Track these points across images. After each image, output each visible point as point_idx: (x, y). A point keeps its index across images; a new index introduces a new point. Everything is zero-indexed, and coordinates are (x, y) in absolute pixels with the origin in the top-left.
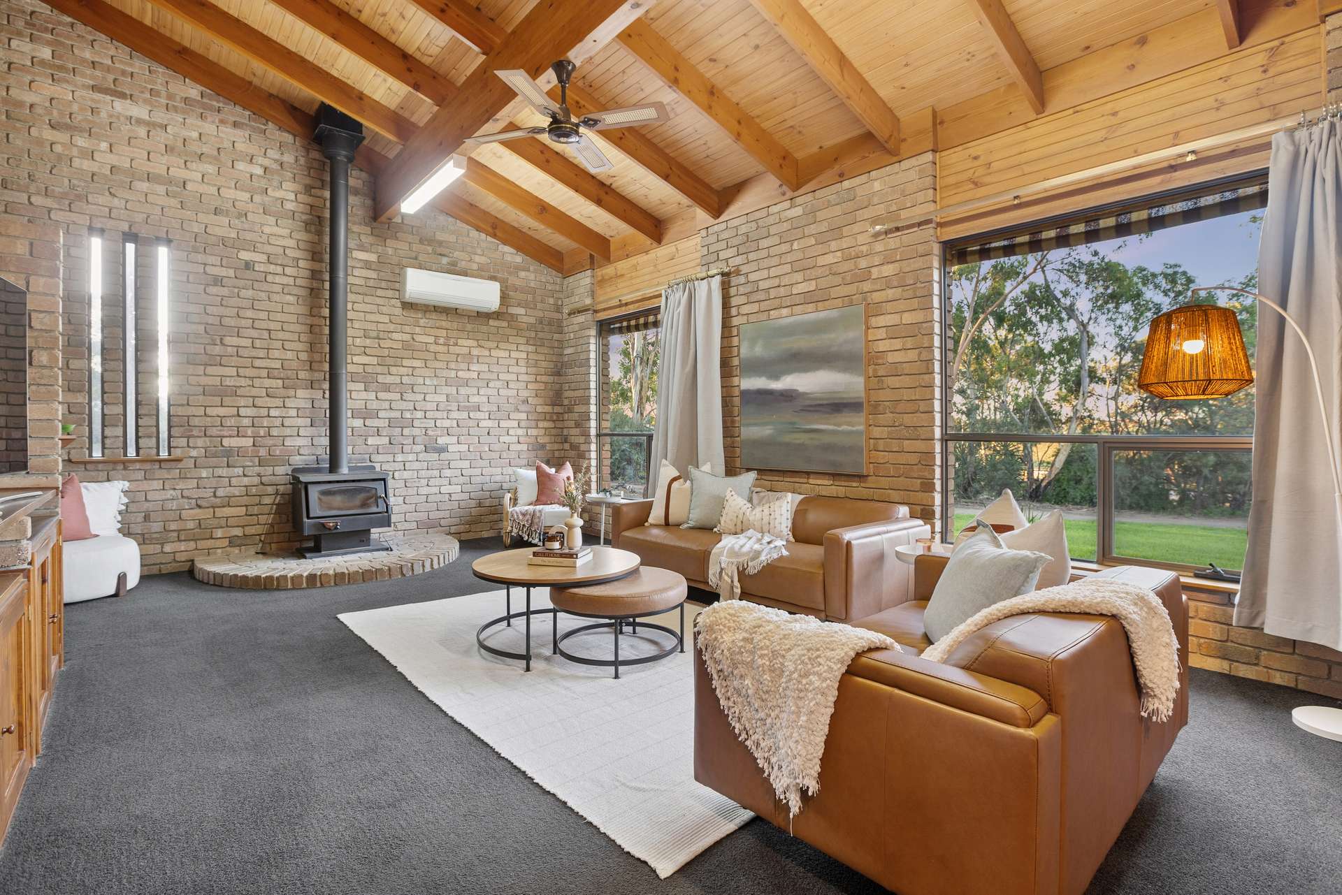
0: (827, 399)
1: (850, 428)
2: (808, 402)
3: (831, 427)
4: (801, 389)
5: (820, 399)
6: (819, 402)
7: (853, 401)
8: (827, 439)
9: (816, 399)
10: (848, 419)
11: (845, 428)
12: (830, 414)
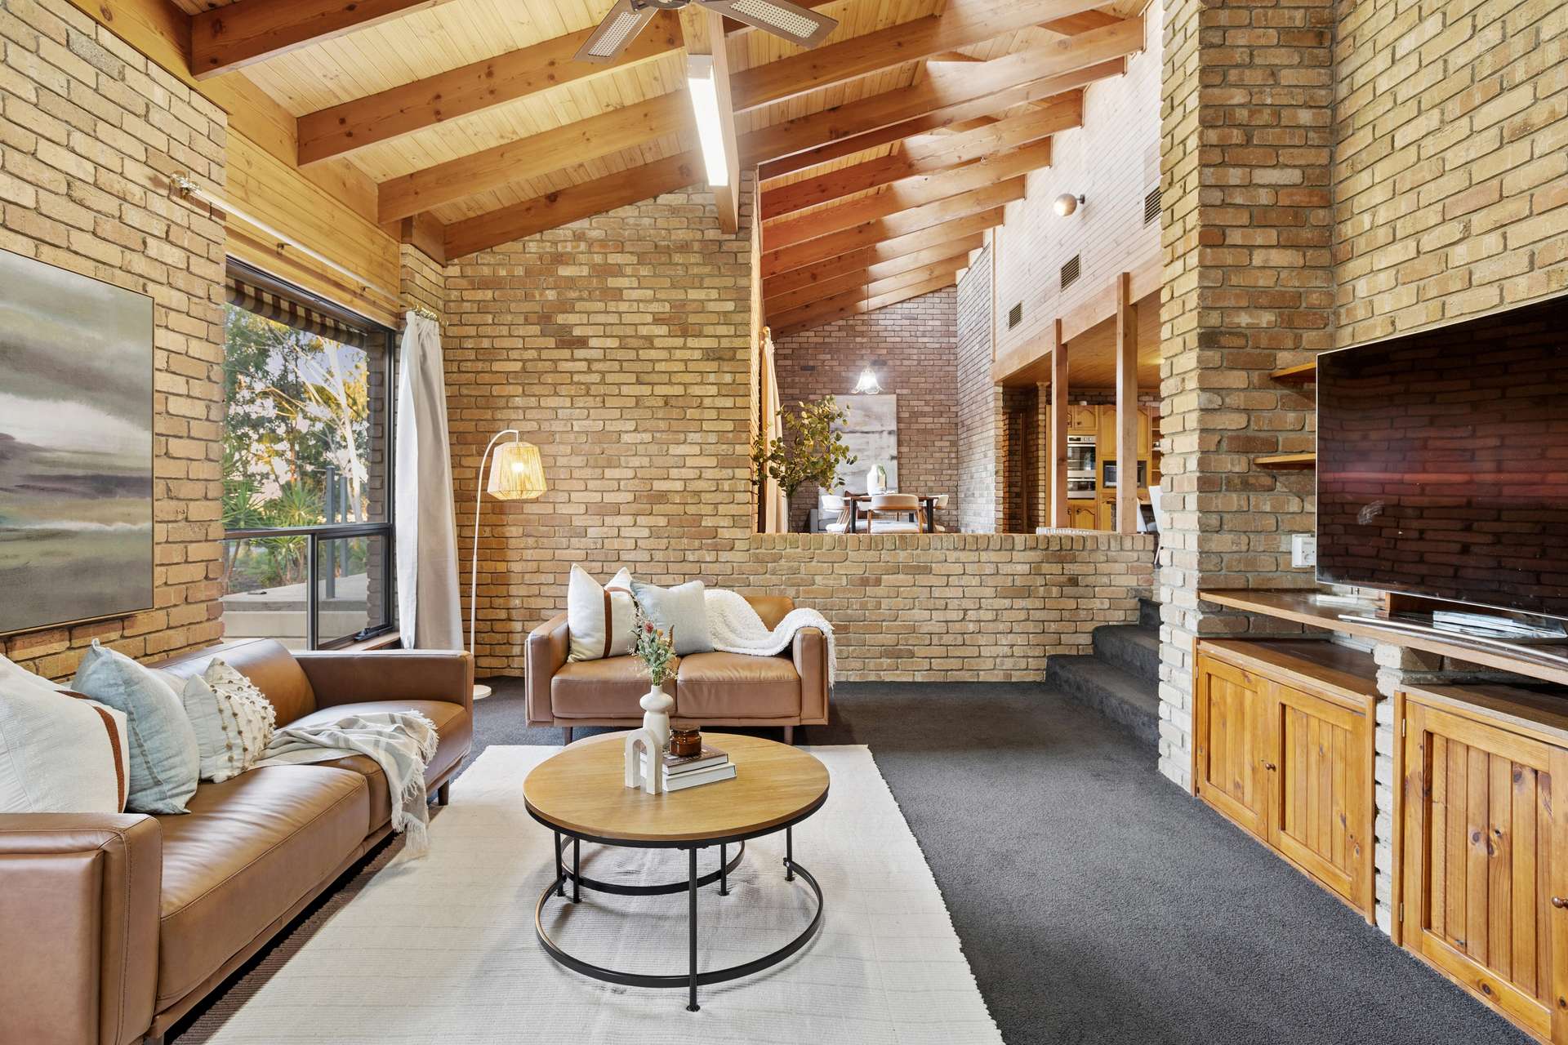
0: (86, 466)
1: (128, 526)
2: (38, 470)
3: (94, 526)
4: (21, 437)
5: (70, 465)
6: (64, 471)
7: (135, 475)
8: (82, 551)
9: (54, 463)
10: (125, 510)
11: (120, 526)
12: (93, 497)
